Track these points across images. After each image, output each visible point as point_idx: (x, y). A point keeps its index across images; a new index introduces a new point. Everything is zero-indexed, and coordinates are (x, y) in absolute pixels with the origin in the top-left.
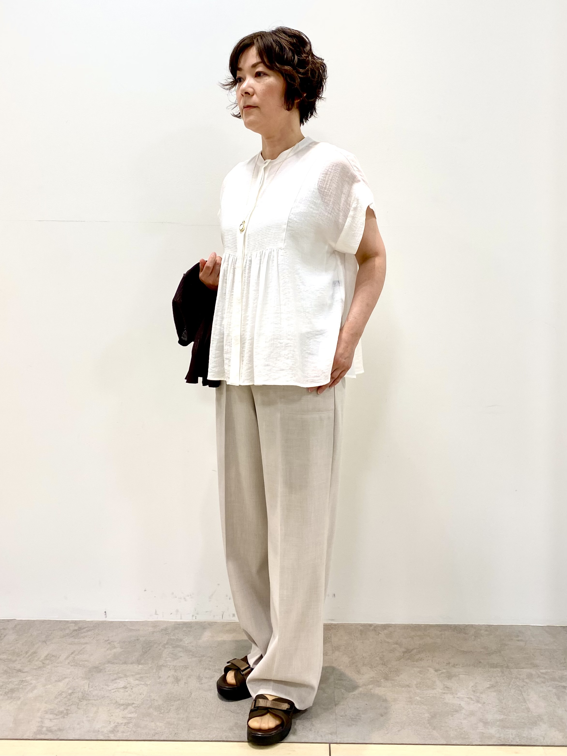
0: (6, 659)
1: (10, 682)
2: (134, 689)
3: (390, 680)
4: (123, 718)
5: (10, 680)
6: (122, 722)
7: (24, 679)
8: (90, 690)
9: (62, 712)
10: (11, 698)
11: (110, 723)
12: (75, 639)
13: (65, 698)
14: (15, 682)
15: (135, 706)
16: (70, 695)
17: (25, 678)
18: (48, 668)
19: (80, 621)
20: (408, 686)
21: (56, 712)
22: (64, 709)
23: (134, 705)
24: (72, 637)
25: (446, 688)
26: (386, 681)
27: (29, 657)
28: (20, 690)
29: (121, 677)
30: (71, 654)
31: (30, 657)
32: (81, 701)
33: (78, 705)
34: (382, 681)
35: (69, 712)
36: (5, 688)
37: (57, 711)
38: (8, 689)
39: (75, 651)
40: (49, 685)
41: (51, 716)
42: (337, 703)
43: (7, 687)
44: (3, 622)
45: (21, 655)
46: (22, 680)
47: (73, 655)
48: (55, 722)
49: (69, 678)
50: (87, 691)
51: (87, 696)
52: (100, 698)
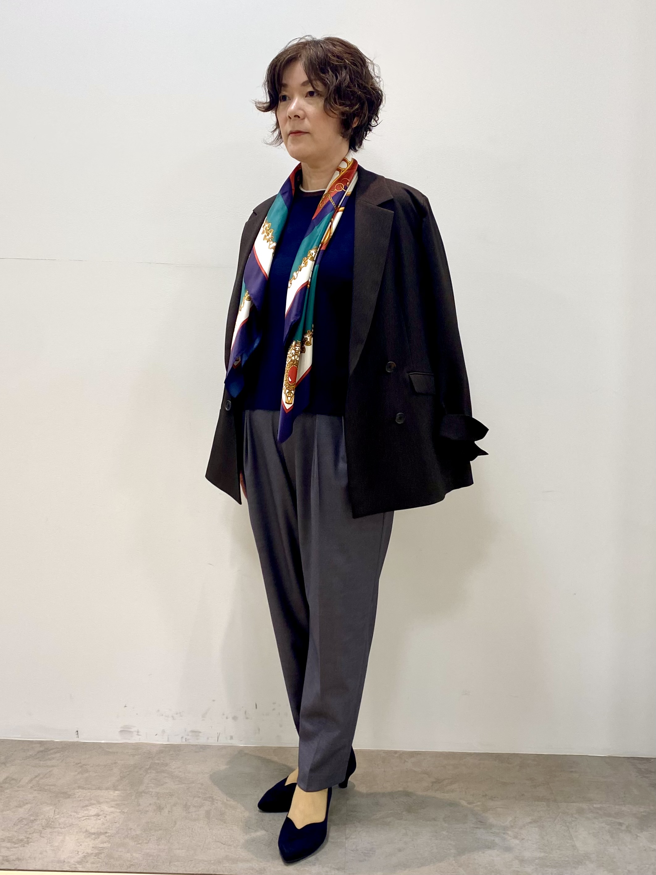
2: (108, 817)
4: (93, 848)
6: (92, 852)
9: (22, 840)
11: (78, 853)
12: (40, 761)
15: (109, 836)
16: (32, 821)
18: (7, 792)
19: (47, 741)
20: (434, 819)
21: (14, 840)
22: (25, 838)
23: (107, 834)
24: (37, 758)
25: (478, 822)
26: (409, 814)
29: (94, 804)
30: (35, 778)
32: (45, 829)
33: (41, 833)
34: (404, 813)
35: (30, 840)
37: (16, 839)
39: (39, 775)
40: (8, 810)
41: (9, 845)
42: (348, 836)
47: (37, 779)
48: (12, 851)
49: (32, 803)
50: (52, 819)
51: (52, 824)
52: (68, 826)
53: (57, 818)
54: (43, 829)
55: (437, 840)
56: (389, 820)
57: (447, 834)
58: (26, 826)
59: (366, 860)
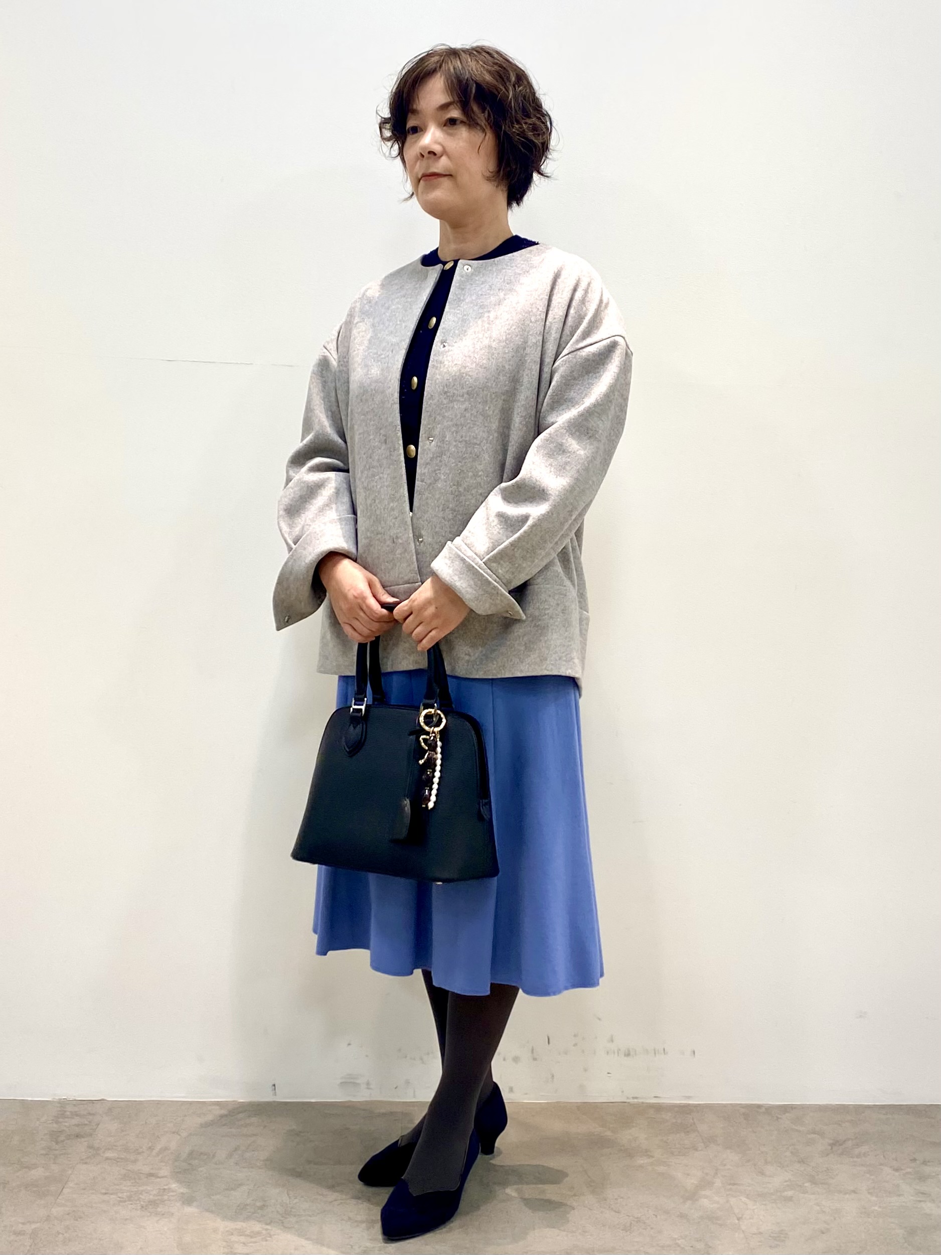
0: (118, 1158)
1: (142, 1191)
3: (822, 1184)
4: (371, 1240)
5: (141, 1188)
6: (372, 1245)
7: (165, 1187)
8: (295, 1202)
9: (259, 1233)
10: (157, 1214)
11: (352, 1247)
12: (231, 1128)
13: (254, 1213)
14: (152, 1191)
16: (262, 1208)
17: (167, 1185)
18: (201, 1171)
19: (227, 1102)
20: (854, 1192)
21: (246, 1233)
22: (261, 1229)
24: (224, 1125)
25: (920, 1195)
26: (814, 1185)
27: (158, 1155)
28: (166, 1202)
29: (343, 1184)
30: (234, 1151)
31: (161, 1156)
33: (283, 1223)
34: (807, 1184)
35: (272, 1233)
36: (138, 1200)
37: (249, 1231)
38: (144, 1202)
39: (238, 1146)
40: (216, 1194)
41: (242, 1239)
42: (740, 1216)
43: (140, 1198)
44: (83, 1104)
45: (143, 1152)
46: (162, 1188)
47: (240, 1152)
48: (251, 1246)
49: (248, 1185)
50: (290, 1204)
51: (293, 1210)
52: (318, 1213)
53: (296, 1203)
54: (283, 1217)
55: (869, 1218)
56: (789, 1193)
57: (880, 1210)
58: (255, 1215)
59: (779, 1245)
